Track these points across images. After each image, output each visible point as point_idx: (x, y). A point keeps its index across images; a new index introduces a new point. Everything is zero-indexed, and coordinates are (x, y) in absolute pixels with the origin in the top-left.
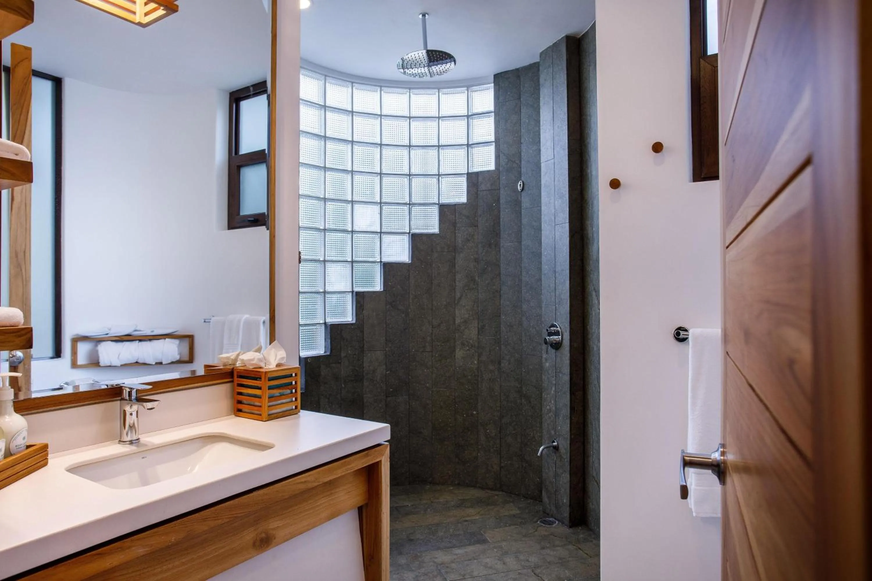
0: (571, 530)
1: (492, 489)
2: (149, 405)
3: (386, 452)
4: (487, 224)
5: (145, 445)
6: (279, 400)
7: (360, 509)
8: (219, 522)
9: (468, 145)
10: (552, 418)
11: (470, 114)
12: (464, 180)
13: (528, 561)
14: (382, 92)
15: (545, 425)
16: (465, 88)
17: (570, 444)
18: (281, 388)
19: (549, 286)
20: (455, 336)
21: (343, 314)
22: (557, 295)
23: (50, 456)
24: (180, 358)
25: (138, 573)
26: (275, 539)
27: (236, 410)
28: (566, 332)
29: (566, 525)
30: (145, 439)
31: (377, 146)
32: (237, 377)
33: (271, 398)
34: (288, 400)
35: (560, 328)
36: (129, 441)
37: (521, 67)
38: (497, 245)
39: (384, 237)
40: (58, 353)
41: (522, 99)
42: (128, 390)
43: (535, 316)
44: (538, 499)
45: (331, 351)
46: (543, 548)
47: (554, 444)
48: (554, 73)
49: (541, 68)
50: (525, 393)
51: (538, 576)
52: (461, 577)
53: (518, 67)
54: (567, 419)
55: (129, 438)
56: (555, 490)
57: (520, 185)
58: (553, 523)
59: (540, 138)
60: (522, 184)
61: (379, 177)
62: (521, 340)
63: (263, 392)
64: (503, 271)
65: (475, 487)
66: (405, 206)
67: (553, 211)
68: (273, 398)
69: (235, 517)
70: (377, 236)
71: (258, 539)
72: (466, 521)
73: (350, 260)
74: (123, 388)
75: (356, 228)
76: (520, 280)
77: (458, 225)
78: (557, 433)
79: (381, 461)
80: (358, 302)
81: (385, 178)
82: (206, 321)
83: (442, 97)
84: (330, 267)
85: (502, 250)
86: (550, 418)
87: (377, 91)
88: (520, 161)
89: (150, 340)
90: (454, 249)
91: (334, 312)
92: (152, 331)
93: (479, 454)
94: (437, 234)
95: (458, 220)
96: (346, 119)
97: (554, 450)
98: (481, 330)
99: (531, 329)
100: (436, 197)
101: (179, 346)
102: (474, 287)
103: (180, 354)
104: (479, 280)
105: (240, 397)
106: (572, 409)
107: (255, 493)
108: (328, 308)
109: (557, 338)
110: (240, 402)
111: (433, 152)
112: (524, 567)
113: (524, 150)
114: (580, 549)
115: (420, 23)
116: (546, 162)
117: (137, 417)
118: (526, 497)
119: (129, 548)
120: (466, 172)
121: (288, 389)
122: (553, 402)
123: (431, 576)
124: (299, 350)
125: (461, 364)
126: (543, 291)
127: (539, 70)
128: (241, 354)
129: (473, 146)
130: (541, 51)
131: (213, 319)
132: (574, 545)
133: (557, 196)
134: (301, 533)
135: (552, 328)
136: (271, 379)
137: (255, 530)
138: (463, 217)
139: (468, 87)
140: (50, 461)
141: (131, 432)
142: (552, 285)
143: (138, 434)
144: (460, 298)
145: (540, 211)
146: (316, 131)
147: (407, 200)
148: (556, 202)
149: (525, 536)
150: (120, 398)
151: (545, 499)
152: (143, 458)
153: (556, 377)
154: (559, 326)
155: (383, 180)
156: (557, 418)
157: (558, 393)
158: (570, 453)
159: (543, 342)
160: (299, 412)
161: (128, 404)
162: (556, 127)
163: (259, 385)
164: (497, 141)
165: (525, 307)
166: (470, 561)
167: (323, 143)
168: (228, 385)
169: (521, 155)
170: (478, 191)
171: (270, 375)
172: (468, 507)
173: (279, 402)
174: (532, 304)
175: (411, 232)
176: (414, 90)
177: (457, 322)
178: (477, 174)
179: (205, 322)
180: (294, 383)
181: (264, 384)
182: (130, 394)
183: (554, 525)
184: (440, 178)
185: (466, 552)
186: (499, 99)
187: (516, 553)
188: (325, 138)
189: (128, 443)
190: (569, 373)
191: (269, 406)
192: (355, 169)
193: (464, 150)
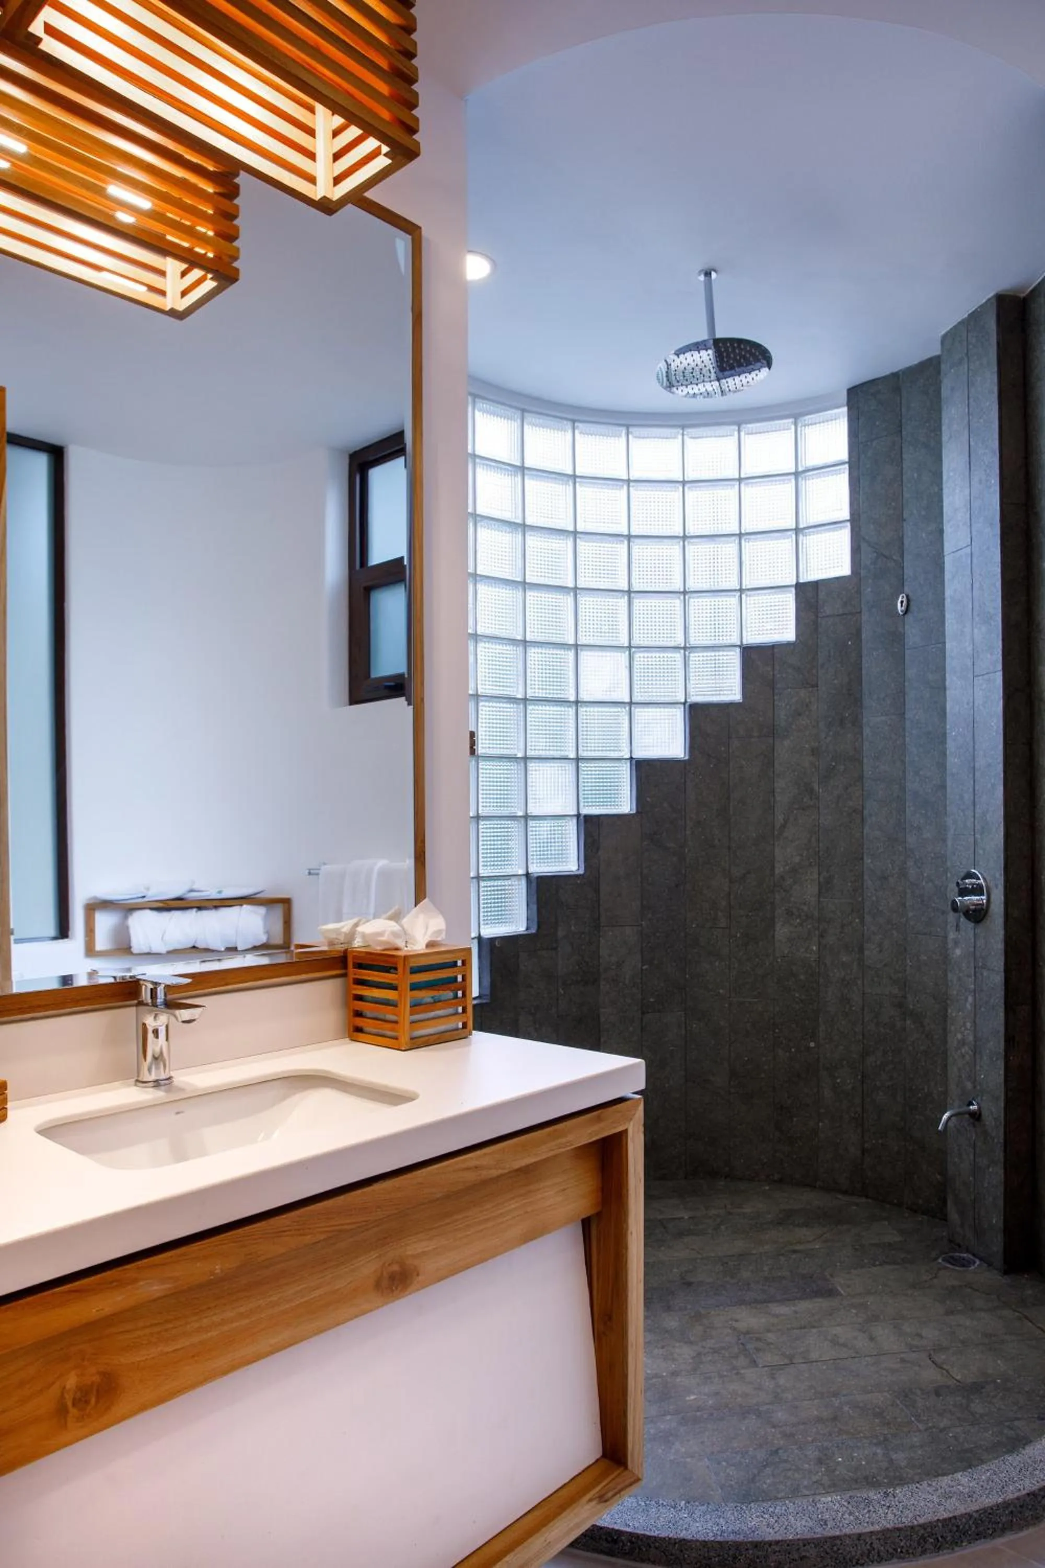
0: (1006, 1280)
1: (845, 1193)
2: (185, 1014)
3: (637, 1116)
4: (836, 682)
5: (181, 1090)
6: (432, 1011)
7: (586, 1224)
8: (308, 1239)
9: (797, 531)
10: (967, 1057)
11: (800, 469)
12: (791, 599)
13: (919, 1335)
14: (630, 436)
15: (953, 1072)
16: (791, 420)
17: (1005, 1108)
18: (436, 988)
19: (962, 797)
20: (775, 898)
21: (561, 857)
22: (977, 815)
23: (9, 1105)
24: (268, 939)
25: (156, 1329)
26: (418, 1275)
27: (352, 1029)
28: (997, 886)
29: (997, 1269)
30: (183, 1078)
31: (622, 539)
32: (355, 968)
33: (416, 1006)
34: (450, 1011)
35: (984, 879)
36: (154, 1082)
37: (901, 370)
38: (857, 722)
39: (637, 711)
40: (63, 931)
41: (904, 433)
42: (150, 986)
43: (932, 858)
44: (938, 1213)
45: (539, 927)
46: (949, 1312)
47: (971, 1107)
48: (970, 374)
49: (943, 366)
50: (911, 1007)
51: (942, 1368)
52: (786, 1361)
53: (895, 370)
54: (997, 1059)
55: (153, 1077)
56: (973, 1198)
57: (902, 602)
58: (969, 1263)
59: (942, 507)
60: (905, 599)
61: (626, 597)
62: (904, 905)
63: (400, 996)
64: (868, 771)
65: (813, 1187)
66: (676, 652)
67: (969, 649)
68: (422, 1007)
69: (340, 1231)
70: (624, 710)
71: (385, 1274)
72: (795, 1252)
73: (572, 755)
74: (141, 982)
75: (584, 696)
76: (903, 789)
77: (779, 686)
78: (978, 1087)
79: (626, 1131)
80: (588, 835)
81: (638, 601)
82: (312, 871)
83: (748, 440)
84: (536, 770)
85: (867, 731)
86: (963, 1056)
87: (620, 436)
88: (902, 556)
89: (216, 907)
90: (772, 731)
91: (544, 855)
92: (220, 892)
93: (820, 1124)
94: (739, 703)
95: (778, 676)
96: (563, 490)
97: (972, 1120)
98: (825, 887)
99: (924, 883)
100: (735, 633)
101: (266, 918)
102: (812, 803)
103: (267, 932)
104: (821, 790)
105: (359, 1005)
106: (1010, 1040)
107: (376, 1187)
108: (533, 847)
109: (977, 900)
110: (358, 1014)
111: (731, 548)
112: (912, 1348)
113: (910, 534)
114: (1026, 1318)
115: (702, 289)
116: (953, 552)
117: (167, 1040)
118: (914, 1210)
119: (135, 1281)
120: (794, 582)
121: (449, 989)
122: (968, 1025)
123: (727, 1355)
124: (479, 924)
125: (786, 952)
126: (948, 808)
127: (939, 372)
128: (361, 923)
129: (807, 531)
130: (943, 332)
131: (323, 868)
132: (1015, 1311)
133: (977, 619)
134: (467, 1267)
135: (967, 881)
136: (415, 971)
137: (380, 1256)
138: (790, 671)
139: (796, 417)
140: (10, 1113)
141: (157, 1068)
142: (968, 797)
143: (170, 1071)
144: (784, 826)
145: (943, 651)
146: (507, 516)
147: (680, 641)
148: (976, 631)
149: (913, 1286)
150: (136, 1002)
151: (953, 1215)
152: (178, 1113)
153: (975, 975)
154: (982, 875)
155: (635, 604)
156: (978, 1056)
157: (981, 1007)
158: (1005, 1126)
159: (950, 907)
160: (471, 1034)
161: (150, 1012)
162: (975, 480)
163: (394, 982)
164: (856, 520)
165: (911, 840)
166: (803, 1331)
167: (520, 537)
168: (338, 982)
169: (903, 543)
170: (817, 617)
171: (414, 963)
172: (798, 1225)
173: (432, 1014)
174: (927, 835)
175: (688, 700)
176: (690, 430)
177: (777, 871)
178: (816, 585)
179: (310, 874)
180: (460, 979)
181: (404, 979)
182: (153, 993)
183: (972, 1268)
184: (743, 596)
185: (796, 1312)
186: (857, 436)
187: (894, 1319)
188: (524, 527)
189: (151, 1084)
190: (1002, 969)
191: (412, 1022)
192: (581, 584)
193: (790, 540)
